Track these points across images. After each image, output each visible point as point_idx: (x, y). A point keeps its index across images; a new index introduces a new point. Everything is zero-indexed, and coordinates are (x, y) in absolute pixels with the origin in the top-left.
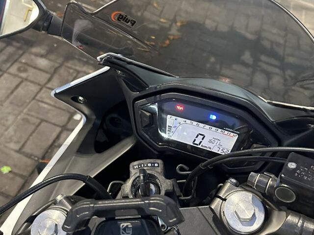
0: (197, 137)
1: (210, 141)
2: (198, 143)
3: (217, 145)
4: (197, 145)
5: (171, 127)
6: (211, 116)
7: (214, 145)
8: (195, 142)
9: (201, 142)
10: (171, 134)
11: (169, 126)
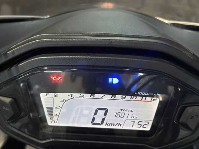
0: (95, 114)
1: (117, 115)
2: (100, 122)
3: (130, 117)
4: (99, 124)
5: (52, 108)
6: (110, 79)
7: (124, 119)
8: (95, 122)
9: (103, 120)
10: (55, 118)
11: (48, 108)
